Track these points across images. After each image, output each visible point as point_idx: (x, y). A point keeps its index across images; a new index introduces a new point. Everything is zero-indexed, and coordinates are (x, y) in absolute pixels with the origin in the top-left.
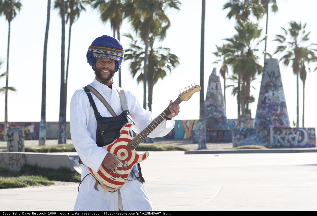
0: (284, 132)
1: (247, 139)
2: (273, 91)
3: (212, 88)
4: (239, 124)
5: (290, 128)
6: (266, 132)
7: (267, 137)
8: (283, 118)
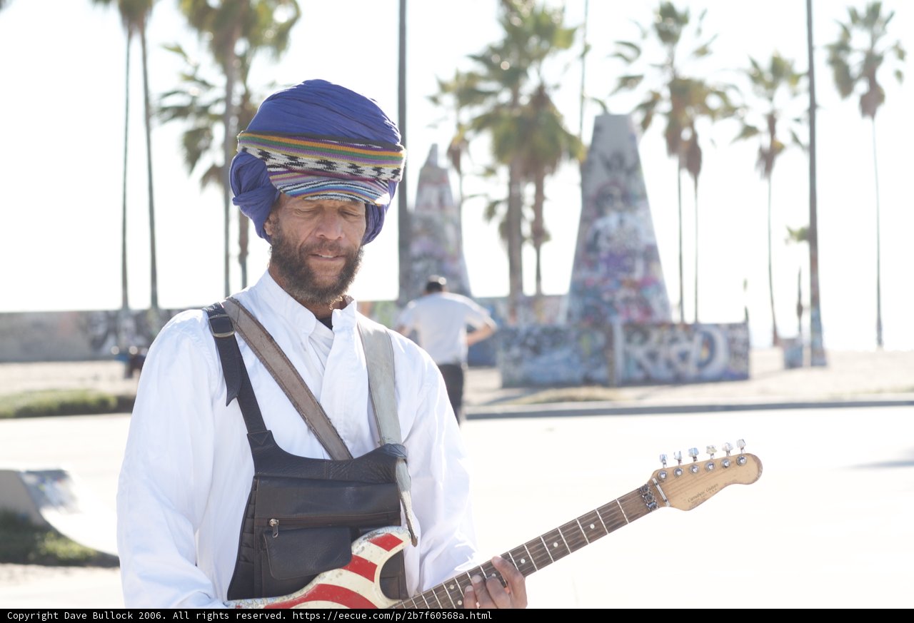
0: (655, 335)
1: (543, 360)
2: (620, 211)
3: (428, 206)
4: (513, 312)
5: (672, 326)
6: (600, 339)
7: (603, 353)
8: (650, 293)
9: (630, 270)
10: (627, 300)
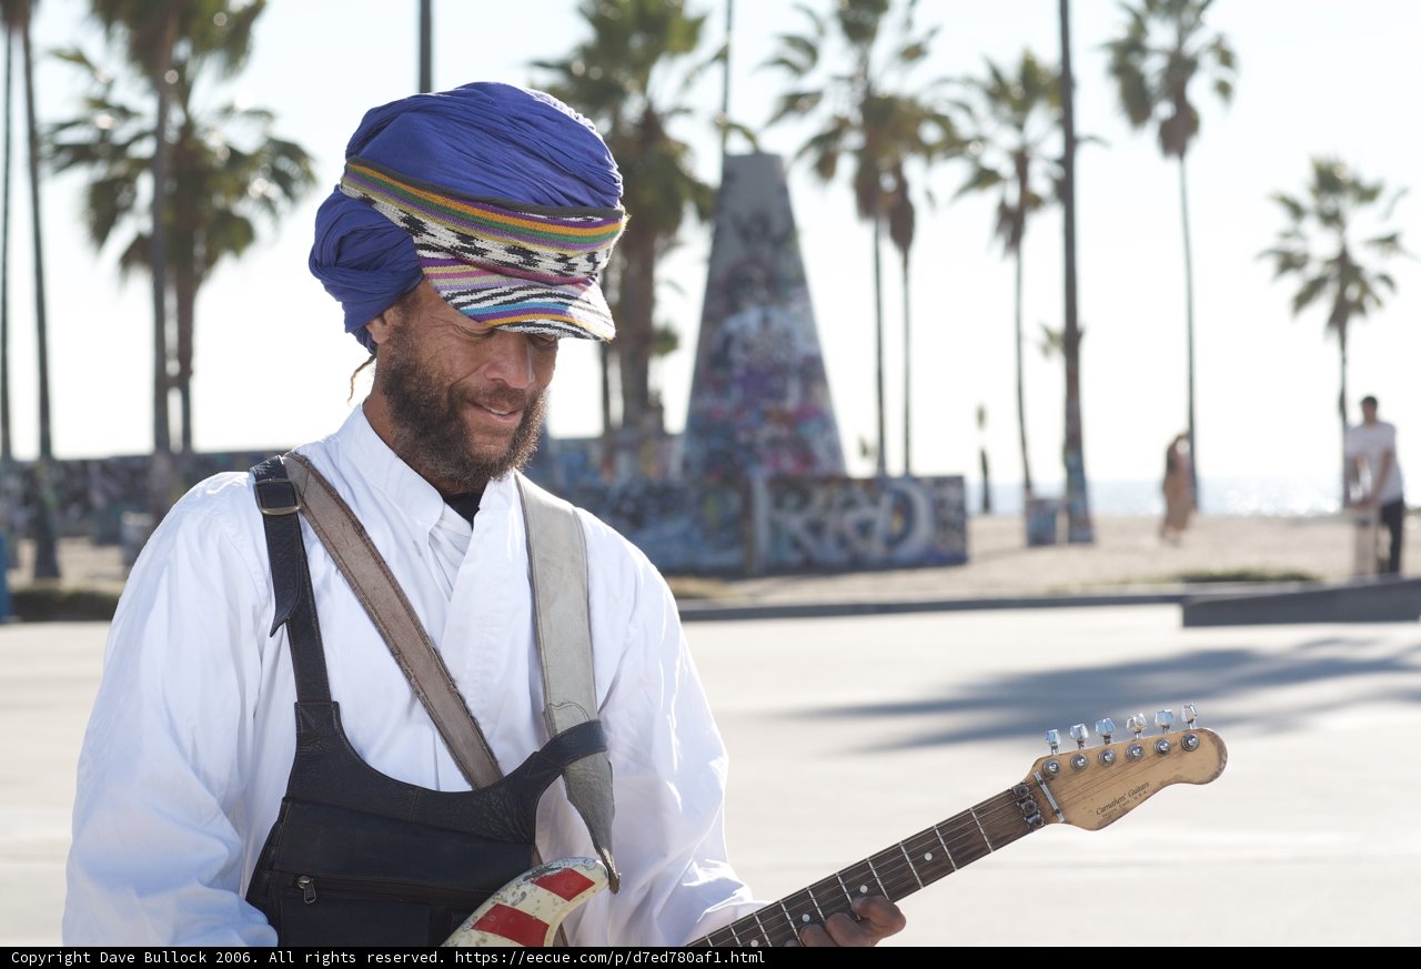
0: (820, 497)
1: (648, 535)
2: (763, 304)
4: (609, 461)
5: (847, 482)
6: (734, 501)
7: (737, 527)
8: (810, 430)
9: (780, 395)
10: (774, 443)
